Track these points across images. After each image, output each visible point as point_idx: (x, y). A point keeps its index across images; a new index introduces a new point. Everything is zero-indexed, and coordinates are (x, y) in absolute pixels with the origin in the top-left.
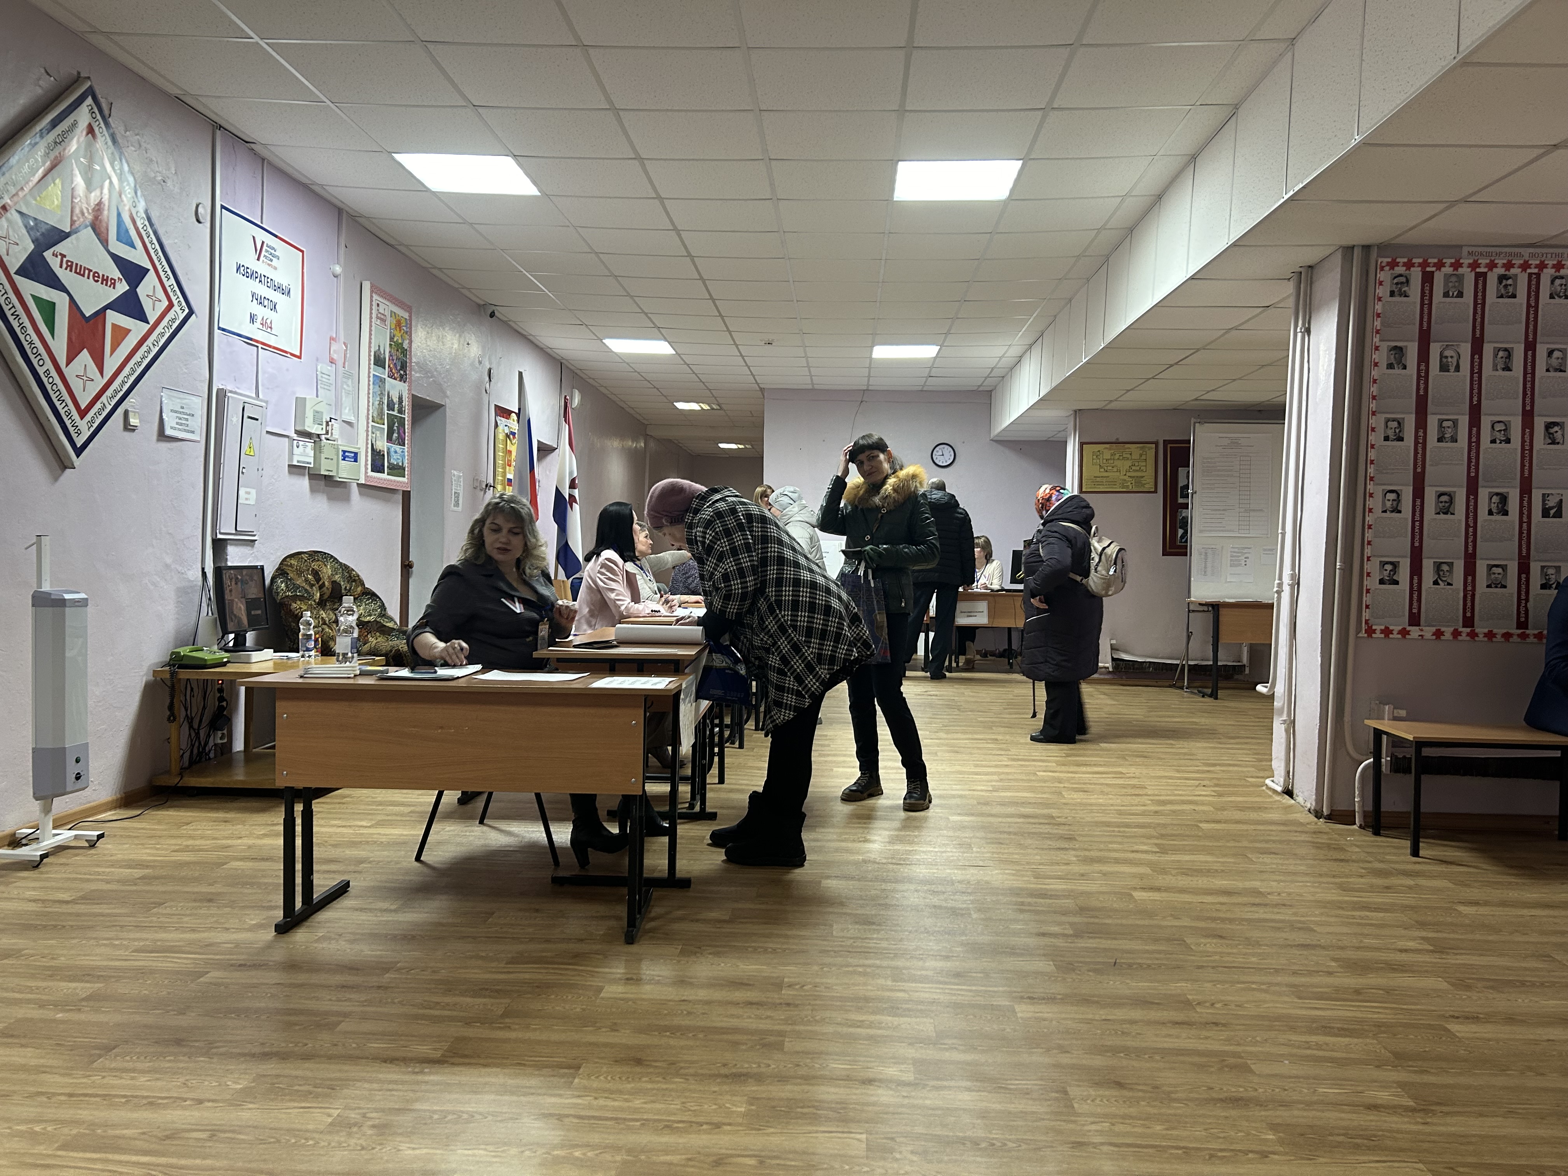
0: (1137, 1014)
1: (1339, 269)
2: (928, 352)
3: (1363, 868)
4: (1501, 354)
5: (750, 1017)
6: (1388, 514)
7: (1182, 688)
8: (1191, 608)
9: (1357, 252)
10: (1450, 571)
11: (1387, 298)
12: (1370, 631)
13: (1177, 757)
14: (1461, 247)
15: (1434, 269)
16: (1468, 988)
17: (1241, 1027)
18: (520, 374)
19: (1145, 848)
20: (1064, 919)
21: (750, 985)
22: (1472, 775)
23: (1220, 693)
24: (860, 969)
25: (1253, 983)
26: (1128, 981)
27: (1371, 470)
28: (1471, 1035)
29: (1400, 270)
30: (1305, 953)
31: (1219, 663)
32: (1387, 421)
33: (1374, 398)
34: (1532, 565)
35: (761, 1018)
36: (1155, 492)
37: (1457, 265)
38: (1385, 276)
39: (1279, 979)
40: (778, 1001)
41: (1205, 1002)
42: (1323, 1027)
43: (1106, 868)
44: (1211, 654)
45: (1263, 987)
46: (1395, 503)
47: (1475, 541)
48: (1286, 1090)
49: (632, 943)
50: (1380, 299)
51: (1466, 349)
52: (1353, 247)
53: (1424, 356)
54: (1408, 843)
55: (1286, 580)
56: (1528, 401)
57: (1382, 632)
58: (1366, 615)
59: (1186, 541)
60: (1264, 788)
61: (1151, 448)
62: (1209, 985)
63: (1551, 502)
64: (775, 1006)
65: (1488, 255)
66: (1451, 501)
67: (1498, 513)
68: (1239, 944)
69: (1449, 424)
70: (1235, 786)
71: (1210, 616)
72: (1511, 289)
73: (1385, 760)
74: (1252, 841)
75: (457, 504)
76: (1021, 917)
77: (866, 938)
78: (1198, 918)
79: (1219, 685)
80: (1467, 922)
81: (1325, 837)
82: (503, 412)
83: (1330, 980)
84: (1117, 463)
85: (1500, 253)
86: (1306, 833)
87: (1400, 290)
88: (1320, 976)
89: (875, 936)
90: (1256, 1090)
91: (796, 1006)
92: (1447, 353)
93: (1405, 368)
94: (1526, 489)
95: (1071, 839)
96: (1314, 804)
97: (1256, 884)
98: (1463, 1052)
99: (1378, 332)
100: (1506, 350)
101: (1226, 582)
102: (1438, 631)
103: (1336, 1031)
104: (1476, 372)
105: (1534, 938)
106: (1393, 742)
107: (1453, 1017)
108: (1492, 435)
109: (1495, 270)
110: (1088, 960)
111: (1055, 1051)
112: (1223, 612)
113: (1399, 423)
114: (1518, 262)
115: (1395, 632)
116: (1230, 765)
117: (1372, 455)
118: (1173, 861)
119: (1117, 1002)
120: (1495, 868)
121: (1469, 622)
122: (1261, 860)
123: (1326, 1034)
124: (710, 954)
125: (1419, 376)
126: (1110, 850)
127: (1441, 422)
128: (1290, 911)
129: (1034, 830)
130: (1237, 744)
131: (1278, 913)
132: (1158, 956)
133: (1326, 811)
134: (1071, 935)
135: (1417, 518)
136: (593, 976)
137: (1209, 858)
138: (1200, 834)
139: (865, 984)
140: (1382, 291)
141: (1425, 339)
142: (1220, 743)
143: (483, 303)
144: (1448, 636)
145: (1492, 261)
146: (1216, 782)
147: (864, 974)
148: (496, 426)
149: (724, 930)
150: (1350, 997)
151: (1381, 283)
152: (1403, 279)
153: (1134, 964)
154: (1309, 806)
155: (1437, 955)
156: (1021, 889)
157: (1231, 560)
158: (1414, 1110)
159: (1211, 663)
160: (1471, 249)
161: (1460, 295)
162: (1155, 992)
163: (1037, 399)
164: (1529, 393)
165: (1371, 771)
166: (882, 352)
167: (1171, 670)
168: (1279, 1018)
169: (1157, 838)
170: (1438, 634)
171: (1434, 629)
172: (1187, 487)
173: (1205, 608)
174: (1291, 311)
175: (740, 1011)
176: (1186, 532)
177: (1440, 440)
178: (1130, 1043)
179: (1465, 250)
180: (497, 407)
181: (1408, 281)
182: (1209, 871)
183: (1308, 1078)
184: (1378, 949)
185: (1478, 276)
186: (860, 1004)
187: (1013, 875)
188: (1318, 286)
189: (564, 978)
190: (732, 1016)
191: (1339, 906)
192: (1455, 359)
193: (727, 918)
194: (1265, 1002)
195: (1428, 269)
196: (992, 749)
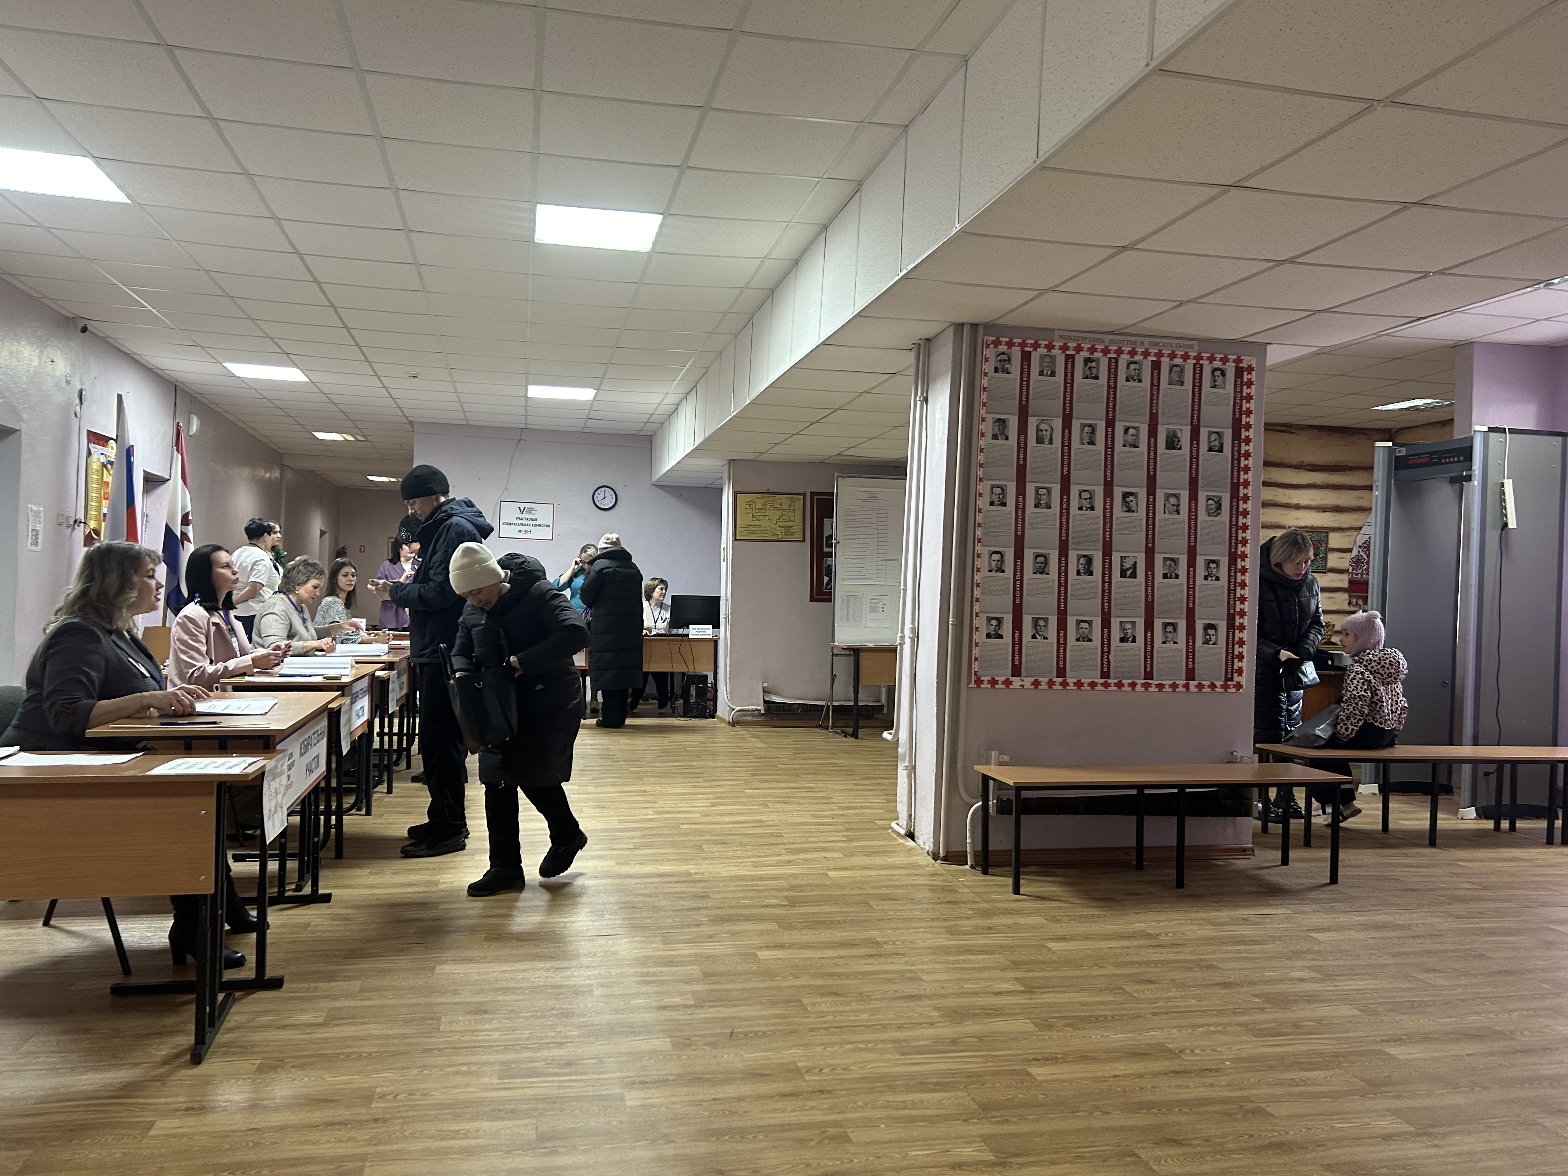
0: (746, 1089)
1: (951, 344)
2: (585, 394)
3: (971, 910)
4: (1087, 429)
5: (328, 1142)
6: (994, 574)
7: (826, 728)
8: (835, 652)
9: (966, 330)
10: (1046, 626)
11: (992, 373)
12: (979, 682)
13: (815, 801)
14: (1053, 330)
15: (1031, 349)
16: (1051, 1027)
17: (845, 1092)
18: (120, 397)
19: (775, 901)
20: (688, 988)
21: (333, 1101)
22: (1065, 814)
23: (861, 732)
24: (464, 1068)
25: (861, 1042)
26: (742, 1053)
27: (979, 532)
28: (1051, 1077)
29: (1003, 348)
30: (912, 1004)
31: (860, 704)
32: (993, 487)
33: (981, 465)
34: (1113, 620)
35: (342, 1141)
36: (803, 541)
37: (1050, 347)
38: (990, 353)
39: (883, 1036)
40: (364, 1118)
41: (814, 1068)
42: (921, 1083)
43: (735, 927)
44: (852, 696)
45: (870, 1046)
46: (999, 563)
47: (1066, 599)
48: (879, 1157)
49: (199, 1063)
50: (986, 374)
51: (1058, 423)
52: (962, 325)
53: (1023, 429)
54: (1010, 881)
55: (908, 633)
56: (1109, 472)
57: (989, 682)
58: (975, 666)
59: (831, 589)
60: (890, 831)
61: (798, 499)
62: (818, 1049)
63: (1128, 564)
64: (360, 1124)
65: (1076, 339)
66: (1046, 563)
67: (1085, 574)
68: (852, 1001)
69: (1044, 491)
70: (864, 830)
71: (852, 658)
72: (1094, 371)
73: (992, 802)
74: (874, 888)
75: (35, 543)
76: (644, 989)
77: (477, 1030)
78: (817, 976)
79: (860, 724)
80: (1055, 958)
81: (941, 878)
82: (100, 439)
83: (929, 1032)
84: (768, 512)
85: (1086, 338)
86: (924, 875)
87: (1003, 367)
88: (924, 1028)
89: (486, 1027)
90: (852, 1161)
91: (385, 1121)
92: (1043, 427)
93: (1007, 439)
94: (1107, 553)
95: (705, 897)
96: (932, 846)
97: (873, 934)
98: (1040, 1096)
99: (984, 404)
100: (1090, 426)
101: (866, 627)
102: (1036, 680)
103: (931, 1086)
104: (1066, 445)
105: (1110, 970)
106: (999, 785)
107: (1035, 1059)
108: (1079, 503)
109: (1081, 353)
110: (706, 1032)
111: (660, 1142)
112: (863, 655)
113: (1002, 490)
114: (1100, 347)
115: (1000, 683)
116: (862, 808)
117: (980, 518)
118: (801, 914)
119: (728, 1077)
120: (1081, 901)
121: (1061, 672)
122: (881, 907)
123: (924, 1091)
124: (293, 1067)
125: (1019, 447)
126: (740, 907)
127: (1037, 489)
128: (903, 960)
129: (669, 890)
130: (871, 785)
131: (892, 963)
132: (773, 1021)
133: (942, 855)
134: (691, 1006)
135: (1018, 577)
136: (142, 1110)
137: (834, 909)
138: (828, 883)
139: (467, 1085)
140: (989, 367)
141: (1024, 413)
142: (856, 785)
143: (72, 316)
144: (1044, 686)
145: (1079, 345)
146: (847, 826)
147: (469, 1073)
148: (89, 453)
149: (314, 1036)
150: (947, 1048)
151: (987, 360)
152: (1005, 357)
153: (751, 1032)
154: (927, 848)
155: (1026, 996)
156: (648, 958)
157: (871, 607)
158: (993, 1164)
159: (852, 703)
160: (1062, 333)
161: (1053, 374)
162: (767, 1062)
163: (692, 448)
164: (1109, 465)
165: (980, 813)
166: (536, 392)
167: (818, 711)
168: (880, 1078)
169: (788, 890)
170: (1036, 684)
171: (1032, 679)
172: (831, 537)
173: (847, 652)
174: (912, 379)
175: (317, 1135)
176: (830, 580)
177: (1036, 506)
178: (737, 1123)
179: (1057, 333)
180: (89, 433)
181: (1009, 359)
182: (832, 922)
183: (900, 1142)
184: (975, 994)
185: (1068, 357)
186: (458, 1111)
187: (643, 942)
188: (934, 358)
189: (107, 1115)
190: (308, 1142)
191: (946, 950)
192: (1048, 433)
193: (320, 1020)
194: (871, 1062)
195: (1026, 349)
196: (639, 802)
